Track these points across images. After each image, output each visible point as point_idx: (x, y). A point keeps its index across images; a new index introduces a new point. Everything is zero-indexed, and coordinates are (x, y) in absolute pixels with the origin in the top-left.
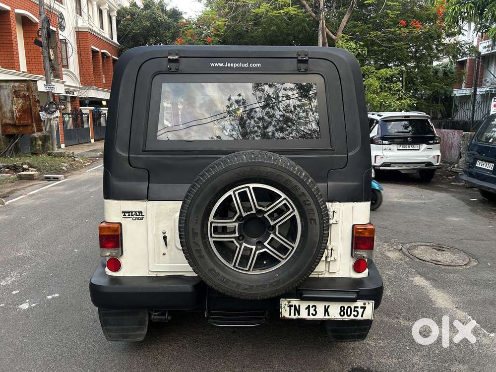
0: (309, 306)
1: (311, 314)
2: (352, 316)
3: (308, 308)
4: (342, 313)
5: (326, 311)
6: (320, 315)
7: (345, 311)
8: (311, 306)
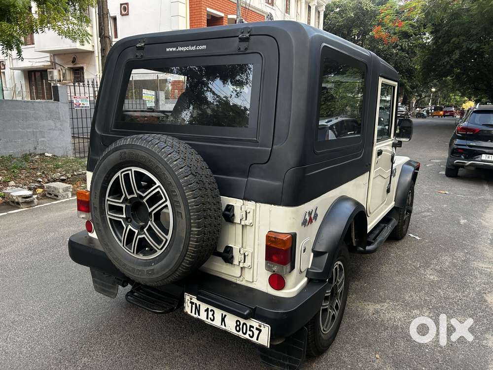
0: (208, 309)
1: (209, 318)
2: (247, 335)
3: (207, 310)
4: (238, 328)
5: (223, 320)
6: (217, 323)
7: (241, 326)
8: (209, 310)
